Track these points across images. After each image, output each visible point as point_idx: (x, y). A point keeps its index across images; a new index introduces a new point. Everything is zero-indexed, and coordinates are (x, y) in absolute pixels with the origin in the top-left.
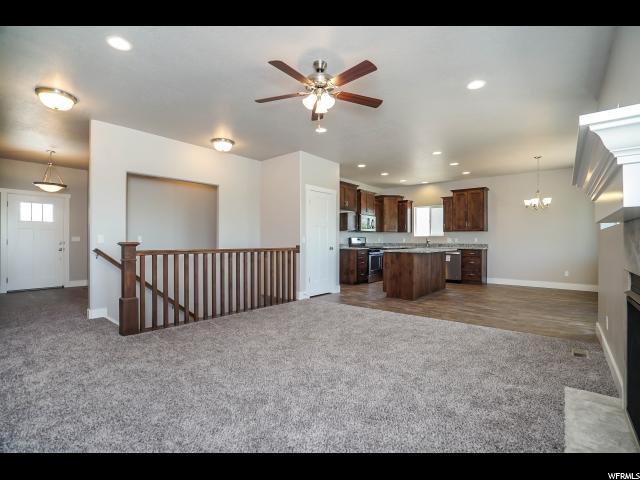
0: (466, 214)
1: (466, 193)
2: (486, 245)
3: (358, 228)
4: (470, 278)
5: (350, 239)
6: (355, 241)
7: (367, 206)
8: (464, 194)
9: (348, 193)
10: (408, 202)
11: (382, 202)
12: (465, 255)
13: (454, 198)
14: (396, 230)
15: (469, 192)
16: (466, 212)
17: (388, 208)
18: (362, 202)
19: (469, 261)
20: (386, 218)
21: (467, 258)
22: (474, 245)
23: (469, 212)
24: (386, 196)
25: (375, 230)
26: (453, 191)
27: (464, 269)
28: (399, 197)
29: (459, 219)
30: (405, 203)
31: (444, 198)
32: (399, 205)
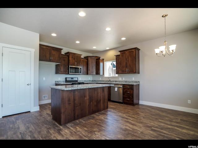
4: (127, 101)
7: (75, 61)
8: (125, 53)
9: (54, 52)
10: (101, 59)
11: (88, 60)
12: (125, 88)
13: (120, 55)
14: (95, 74)
15: (128, 51)
16: (126, 63)
17: (90, 63)
18: (70, 59)
19: (127, 91)
20: (90, 67)
21: (126, 90)
22: (132, 81)
23: (128, 63)
24: (90, 57)
25: (81, 74)
26: (120, 51)
27: (124, 96)
28: (96, 57)
29: (123, 67)
30: (99, 60)
31: (116, 56)
32: (96, 61)
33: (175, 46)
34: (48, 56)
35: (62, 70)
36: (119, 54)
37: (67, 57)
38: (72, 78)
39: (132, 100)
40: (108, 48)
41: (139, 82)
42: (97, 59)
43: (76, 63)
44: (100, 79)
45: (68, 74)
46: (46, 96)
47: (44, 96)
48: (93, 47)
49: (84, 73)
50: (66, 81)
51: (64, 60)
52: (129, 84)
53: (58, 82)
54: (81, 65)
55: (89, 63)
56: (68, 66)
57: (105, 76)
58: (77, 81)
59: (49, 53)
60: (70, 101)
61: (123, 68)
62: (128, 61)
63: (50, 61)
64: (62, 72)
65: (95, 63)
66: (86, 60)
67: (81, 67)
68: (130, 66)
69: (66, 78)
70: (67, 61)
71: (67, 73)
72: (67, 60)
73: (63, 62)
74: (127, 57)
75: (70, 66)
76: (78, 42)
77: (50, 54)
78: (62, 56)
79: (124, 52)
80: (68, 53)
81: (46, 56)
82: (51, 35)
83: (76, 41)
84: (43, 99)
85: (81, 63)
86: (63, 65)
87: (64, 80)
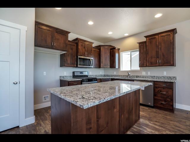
3: (77, 65)
7: (85, 50)
8: (155, 38)
9: (57, 36)
10: (116, 48)
11: (100, 49)
12: (157, 86)
13: (147, 42)
14: (109, 67)
15: (159, 35)
16: (157, 51)
17: (103, 53)
18: (80, 47)
19: (161, 91)
20: (102, 59)
21: (159, 89)
22: (164, 77)
23: (160, 51)
24: (102, 46)
25: (92, 67)
26: (146, 37)
28: (110, 46)
29: (152, 57)
30: (114, 50)
31: (140, 43)
32: (110, 52)
34: (49, 40)
35: (69, 62)
36: (145, 40)
37: (76, 45)
38: (81, 73)
39: (171, 104)
40: (126, 35)
41: (174, 77)
42: (111, 49)
43: (86, 53)
44: (115, 73)
45: (77, 67)
46: (48, 97)
47: (44, 97)
49: (96, 67)
50: (74, 76)
51: (72, 49)
53: (63, 77)
54: (92, 56)
55: (101, 53)
56: (76, 57)
57: (121, 70)
58: (87, 76)
59: (50, 36)
60: (90, 123)
61: (152, 59)
62: (161, 49)
63: (52, 47)
64: (68, 64)
65: (109, 54)
66: (98, 50)
67: (92, 58)
68: (163, 55)
69: (74, 73)
70: (76, 51)
71: (75, 65)
72: (76, 49)
73: (70, 51)
74: (158, 44)
75: (79, 57)
76: (91, 23)
77: (52, 38)
78: (69, 43)
79: (153, 37)
80: (77, 39)
81: (46, 41)
83: (88, 22)
84: (44, 100)
85: (92, 54)
86: (70, 55)
87: (72, 75)
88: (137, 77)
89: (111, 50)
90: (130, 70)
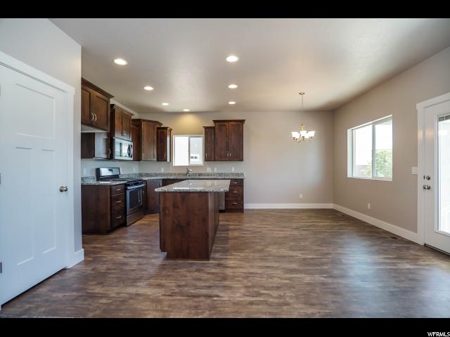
0: (227, 144)
1: (226, 124)
2: (242, 174)
3: (110, 156)
4: (233, 207)
5: (98, 171)
6: (105, 172)
7: (123, 127)
8: (225, 125)
10: (168, 129)
11: (140, 127)
13: (216, 128)
14: (155, 159)
15: (230, 123)
18: (116, 121)
19: (233, 190)
20: (144, 145)
22: (232, 174)
24: (144, 121)
25: (132, 159)
26: (215, 121)
27: (227, 199)
29: (221, 149)
30: (165, 131)
31: (206, 128)
32: (158, 132)
33: (314, 132)
34: (87, 109)
35: (101, 149)
36: (214, 125)
39: (242, 203)
40: (186, 110)
42: (159, 128)
43: (125, 134)
44: (163, 171)
45: (112, 158)
48: (164, 104)
52: (237, 177)
54: (131, 139)
57: (173, 165)
59: (88, 102)
61: (221, 151)
62: (231, 141)
65: (155, 137)
67: (132, 144)
68: (233, 148)
74: (228, 133)
77: (91, 105)
79: (223, 124)
80: (111, 106)
82: (114, 63)
83: (145, 86)
87: (94, 175)
88: (200, 175)
89: (160, 131)
90: (188, 165)
